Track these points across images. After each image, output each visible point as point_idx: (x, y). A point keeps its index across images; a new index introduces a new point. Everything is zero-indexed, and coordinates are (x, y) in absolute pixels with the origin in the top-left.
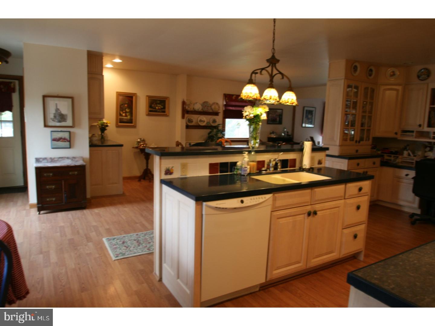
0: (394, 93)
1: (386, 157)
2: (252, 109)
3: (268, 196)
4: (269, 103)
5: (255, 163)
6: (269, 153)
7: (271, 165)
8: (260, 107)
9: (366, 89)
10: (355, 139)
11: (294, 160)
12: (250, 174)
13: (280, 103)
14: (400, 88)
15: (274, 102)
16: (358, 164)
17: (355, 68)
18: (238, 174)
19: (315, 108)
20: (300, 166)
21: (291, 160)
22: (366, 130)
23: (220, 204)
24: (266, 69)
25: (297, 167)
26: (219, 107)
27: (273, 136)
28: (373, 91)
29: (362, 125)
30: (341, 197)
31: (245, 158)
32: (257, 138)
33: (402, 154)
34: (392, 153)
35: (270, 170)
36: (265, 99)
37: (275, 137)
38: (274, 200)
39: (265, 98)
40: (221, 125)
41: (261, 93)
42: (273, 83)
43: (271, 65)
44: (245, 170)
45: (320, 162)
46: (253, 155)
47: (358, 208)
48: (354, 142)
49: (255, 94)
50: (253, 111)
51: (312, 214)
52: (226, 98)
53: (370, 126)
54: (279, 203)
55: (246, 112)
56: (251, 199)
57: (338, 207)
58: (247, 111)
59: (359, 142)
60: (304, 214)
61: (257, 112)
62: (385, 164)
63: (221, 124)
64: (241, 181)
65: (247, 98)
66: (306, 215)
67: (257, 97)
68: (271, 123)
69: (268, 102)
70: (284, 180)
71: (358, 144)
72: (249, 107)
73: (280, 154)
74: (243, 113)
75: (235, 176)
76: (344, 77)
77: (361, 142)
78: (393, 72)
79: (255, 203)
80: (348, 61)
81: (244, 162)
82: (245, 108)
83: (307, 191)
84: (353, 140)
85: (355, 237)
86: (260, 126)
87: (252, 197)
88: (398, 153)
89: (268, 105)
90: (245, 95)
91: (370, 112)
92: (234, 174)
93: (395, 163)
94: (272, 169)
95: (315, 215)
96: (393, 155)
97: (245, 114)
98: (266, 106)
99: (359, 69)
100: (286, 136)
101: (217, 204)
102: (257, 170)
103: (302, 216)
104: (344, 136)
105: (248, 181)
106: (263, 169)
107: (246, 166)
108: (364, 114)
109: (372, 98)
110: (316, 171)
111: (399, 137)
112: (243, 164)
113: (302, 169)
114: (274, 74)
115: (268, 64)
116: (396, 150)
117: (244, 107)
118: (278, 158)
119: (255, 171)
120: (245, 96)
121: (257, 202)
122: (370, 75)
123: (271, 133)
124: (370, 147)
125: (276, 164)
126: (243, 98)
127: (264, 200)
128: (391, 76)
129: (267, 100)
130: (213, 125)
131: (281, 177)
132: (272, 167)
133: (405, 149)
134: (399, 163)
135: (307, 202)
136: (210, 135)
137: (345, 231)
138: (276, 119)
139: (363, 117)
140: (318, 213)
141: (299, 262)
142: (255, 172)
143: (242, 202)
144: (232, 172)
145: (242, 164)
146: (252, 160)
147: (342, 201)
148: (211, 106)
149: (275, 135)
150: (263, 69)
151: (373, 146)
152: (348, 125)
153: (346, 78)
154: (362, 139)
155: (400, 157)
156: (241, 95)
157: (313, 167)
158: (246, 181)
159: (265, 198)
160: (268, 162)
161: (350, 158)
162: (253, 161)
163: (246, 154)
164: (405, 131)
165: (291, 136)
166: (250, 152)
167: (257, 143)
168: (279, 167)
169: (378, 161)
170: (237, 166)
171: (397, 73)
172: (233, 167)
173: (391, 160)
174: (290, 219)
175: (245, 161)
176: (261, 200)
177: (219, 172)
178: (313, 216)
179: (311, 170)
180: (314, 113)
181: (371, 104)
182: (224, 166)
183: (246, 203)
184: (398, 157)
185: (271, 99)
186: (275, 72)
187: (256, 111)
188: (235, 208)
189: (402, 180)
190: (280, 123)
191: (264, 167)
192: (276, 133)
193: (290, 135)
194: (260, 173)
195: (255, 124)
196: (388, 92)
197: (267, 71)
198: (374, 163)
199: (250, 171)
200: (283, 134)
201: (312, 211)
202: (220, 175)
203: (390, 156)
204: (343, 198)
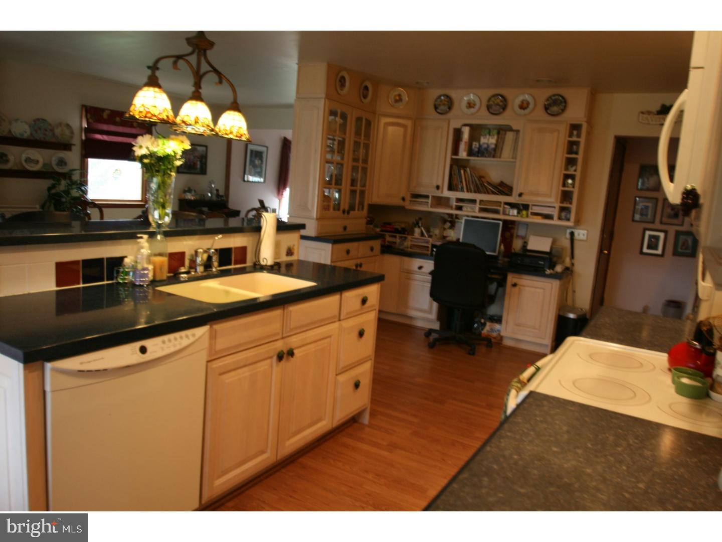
0: (401, 130)
1: (388, 239)
2: (156, 143)
3: (201, 332)
4: (193, 132)
5: (165, 259)
6: (192, 237)
7: (199, 260)
8: (173, 139)
9: (359, 119)
10: (342, 208)
11: (244, 250)
12: (154, 282)
13: (217, 134)
14: (409, 123)
15: (202, 131)
16: (348, 252)
17: (342, 81)
18: (126, 283)
19: (267, 147)
20: (254, 260)
21: (236, 248)
22: (358, 192)
23: (89, 362)
24: (186, 58)
25: (249, 263)
26: (72, 133)
27: (189, 196)
28: (369, 123)
29: (353, 182)
30: (334, 317)
31: (142, 248)
32: (167, 205)
33: (412, 233)
34: (397, 231)
35: (196, 271)
36: (184, 122)
37: (192, 198)
38: (213, 337)
39: (185, 120)
40: (78, 172)
41: (176, 109)
42: (200, 91)
43: (197, 51)
44: (144, 274)
45: (290, 252)
46: (161, 241)
47: (361, 334)
48: (339, 213)
49: (165, 110)
50: (158, 145)
51: (285, 356)
52: (89, 116)
53: (364, 186)
54: (222, 343)
55: (141, 147)
56: (164, 342)
57: (330, 337)
58: (144, 145)
59: (348, 213)
60: (271, 357)
61: (165, 149)
62: (388, 249)
63: (78, 170)
64: (135, 300)
65: (146, 117)
66: (275, 358)
67: (168, 117)
68: (185, 171)
69: (189, 130)
70: (227, 293)
71: (346, 215)
72: (147, 137)
73: (217, 238)
74: (134, 149)
75: (121, 289)
76: (323, 96)
77: (351, 212)
78: (399, 95)
79: (173, 349)
80: (330, 66)
81: (139, 256)
82: (140, 139)
83: (276, 313)
84: (339, 210)
85: (357, 385)
86: (173, 179)
87: (165, 338)
88: (406, 231)
89: (190, 136)
90: (142, 109)
91: (365, 161)
92: (119, 283)
93: (401, 247)
94: (200, 269)
95: (290, 357)
96: (398, 235)
97: (139, 152)
98: (184, 138)
99: (347, 84)
100: (214, 198)
101: (82, 363)
102: (169, 272)
103: (268, 361)
104: (324, 201)
105: (149, 298)
106: (183, 270)
107: (146, 266)
108: (355, 164)
109: (367, 136)
110: (283, 269)
111: (408, 205)
112: (139, 261)
113: (258, 267)
114: (202, 71)
115: (189, 49)
116: (403, 226)
117: (135, 136)
118: (212, 245)
119: (165, 275)
120: (140, 112)
121: (178, 347)
122: (365, 97)
123: (185, 192)
124: (364, 221)
125: (210, 258)
126: (137, 117)
127: (192, 339)
128: (396, 101)
129: (190, 125)
130: (59, 170)
131: (220, 284)
132: (200, 265)
133: (416, 224)
134: (407, 248)
135: (277, 334)
136: (53, 191)
137: (341, 378)
138: (195, 164)
139: (355, 169)
140: (296, 351)
141: (262, 452)
142: (165, 278)
143: (143, 350)
144: (112, 279)
145: (136, 262)
146: (157, 251)
147: (336, 325)
148: (52, 130)
149: (192, 196)
150: (179, 57)
151: (368, 219)
152: (329, 183)
153: (328, 97)
154: (352, 208)
155: (409, 237)
156: (132, 108)
157: (278, 261)
158: (145, 297)
159: (194, 335)
160: (192, 256)
161: (335, 240)
162: (160, 255)
163: (144, 240)
164: (416, 196)
165: (224, 198)
166: (152, 235)
167: (167, 214)
168: (216, 264)
169: (377, 244)
170: (125, 266)
171: (405, 98)
172: (116, 268)
173: (395, 243)
174: (245, 372)
175: (142, 254)
176: (185, 342)
177: (81, 281)
178: (288, 359)
179: (276, 267)
180: (264, 156)
181: (367, 146)
182: (93, 269)
183: (151, 353)
184: (406, 238)
185: (196, 122)
186: (205, 67)
187: (165, 147)
188: (128, 367)
189: (413, 275)
190: (203, 171)
191: (183, 265)
192: (195, 191)
193: (222, 196)
194: (174, 279)
195: (161, 174)
196: (391, 129)
197: (188, 62)
198: (372, 249)
199: (154, 276)
200: (209, 195)
201: (285, 351)
202: (83, 287)
203: (395, 237)
204: (337, 319)
